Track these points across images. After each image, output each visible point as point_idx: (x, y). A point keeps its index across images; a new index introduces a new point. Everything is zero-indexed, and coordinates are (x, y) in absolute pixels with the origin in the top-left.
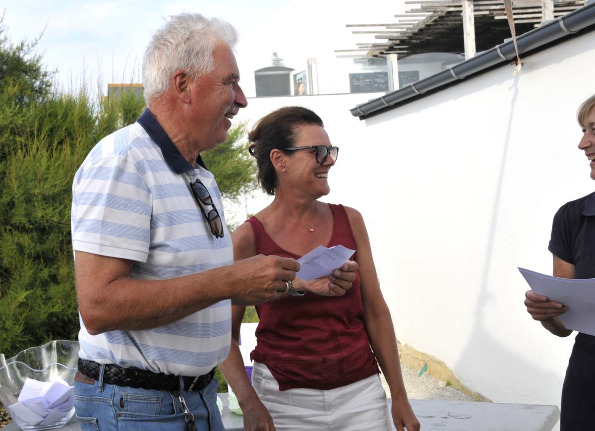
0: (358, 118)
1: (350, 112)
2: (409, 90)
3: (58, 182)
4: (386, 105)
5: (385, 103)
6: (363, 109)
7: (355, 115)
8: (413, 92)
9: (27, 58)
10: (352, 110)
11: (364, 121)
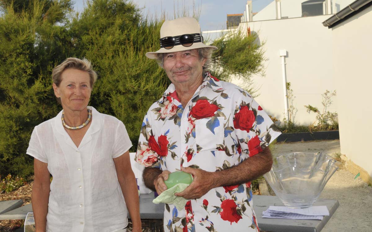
0: (327, 27)
1: (322, 24)
2: (348, 9)
3: (138, 69)
4: (339, 19)
5: (338, 18)
6: (328, 22)
7: (326, 26)
8: (351, 10)
9: (127, 3)
10: (323, 23)
11: (331, 29)
